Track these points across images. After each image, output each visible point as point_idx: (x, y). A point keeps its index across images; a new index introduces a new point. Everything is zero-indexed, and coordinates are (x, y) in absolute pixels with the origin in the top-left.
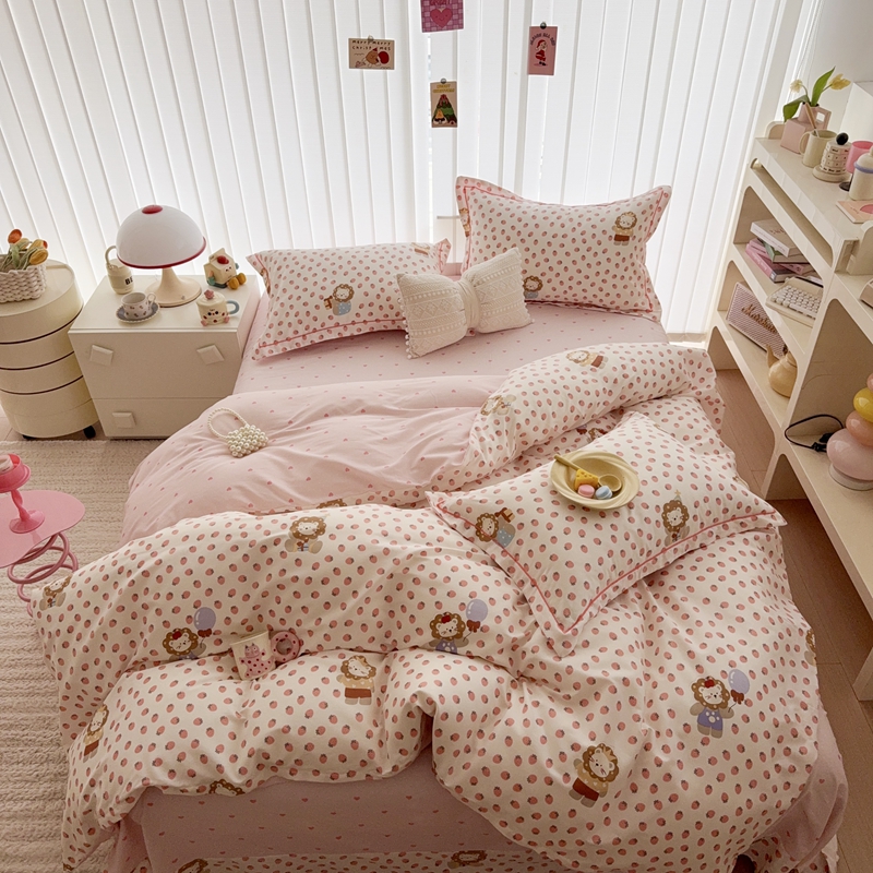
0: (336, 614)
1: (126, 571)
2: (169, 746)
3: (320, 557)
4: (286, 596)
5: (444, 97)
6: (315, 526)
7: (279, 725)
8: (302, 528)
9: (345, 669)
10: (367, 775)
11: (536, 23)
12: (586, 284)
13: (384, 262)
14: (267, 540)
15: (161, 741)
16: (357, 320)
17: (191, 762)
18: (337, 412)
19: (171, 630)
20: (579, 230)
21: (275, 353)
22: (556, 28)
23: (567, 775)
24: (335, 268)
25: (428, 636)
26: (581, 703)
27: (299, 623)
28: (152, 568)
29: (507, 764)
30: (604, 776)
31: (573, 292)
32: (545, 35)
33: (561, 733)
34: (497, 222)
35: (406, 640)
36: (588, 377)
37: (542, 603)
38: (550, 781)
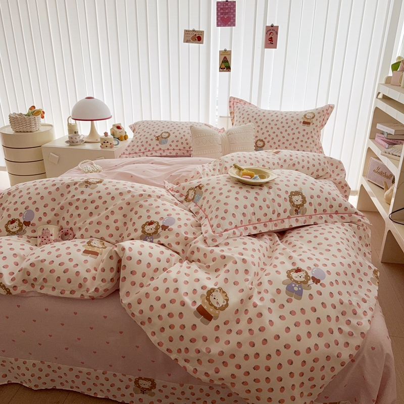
3: (94, 191)
4: (72, 209)
5: (225, 57)
6: (98, 180)
8: (90, 180)
9: (89, 242)
11: (269, 24)
12: (287, 144)
14: (71, 183)
16: (170, 148)
19: (11, 219)
20: (285, 118)
22: (278, 26)
23: (195, 302)
24: (164, 126)
26: (215, 270)
27: (75, 224)
28: (13, 191)
29: (161, 292)
30: (218, 306)
32: (273, 30)
33: (198, 280)
34: (245, 115)
35: (129, 235)
36: (270, 157)
37: (207, 223)
38: (183, 304)
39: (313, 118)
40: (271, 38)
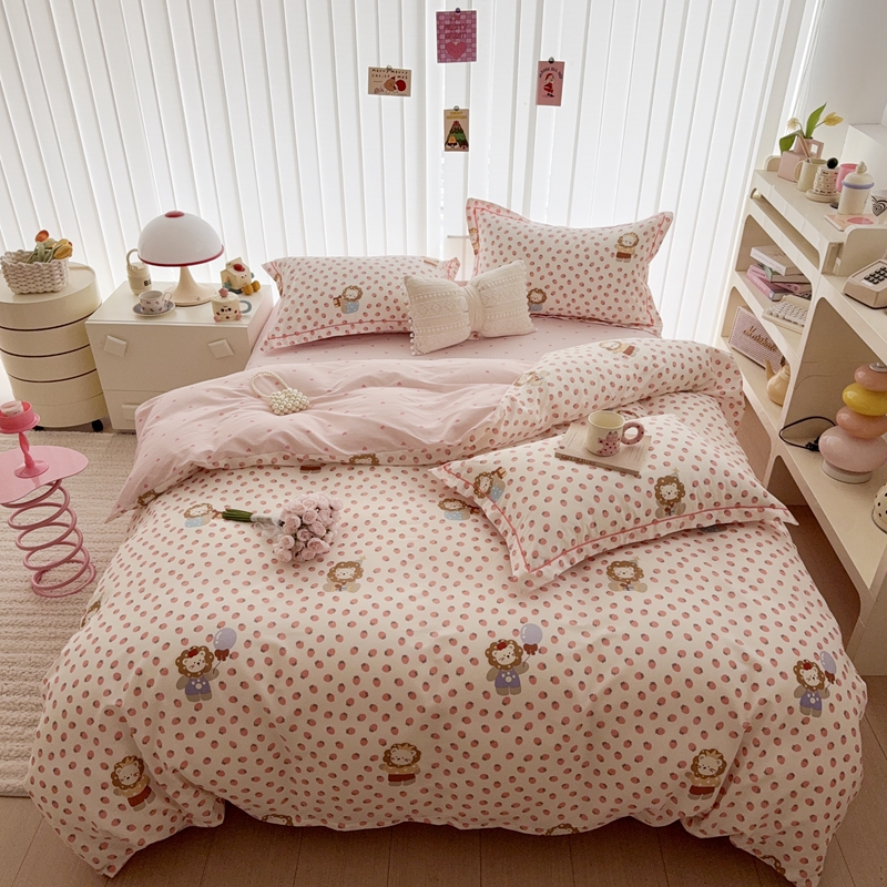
5: (456, 123)
11: (545, 58)
12: (589, 297)
13: (393, 269)
16: (364, 319)
20: (583, 247)
21: (283, 346)
22: (563, 63)
24: (346, 272)
31: (576, 305)
32: (552, 69)
34: (504, 239)
39: (635, 244)
40: (550, 85)
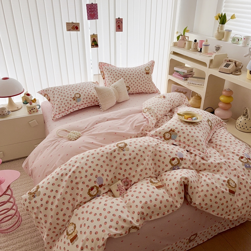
0: (141, 167)
1: (64, 174)
2: (112, 220)
3: (130, 152)
4: (124, 167)
5: (94, 39)
6: (123, 144)
7: (143, 202)
8: (119, 145)
9: (151, 182)
10: (173, 210)
12: (141, 87)
13: (86, 86)
14: (111, 151)
15: (108, 220)
16: (83, 103)
17: (121, 223)
18: (100, 122)
19: (90, 188)
20: (137, 72)
21: (60, 117)
22: (122, 19)
23: (226, 189)
24: (72, 89)
25: (170, 166)
26: (218, 171)
27: (129, 174)
28: (76, 170)
29: (211, 191)
30: (234, 186)
31: (138, 89)
32: (119, 21)
33: (219, 179)
34: (114, 73)
35: (163, 170)
36: (164, 100)
37: (194, 149)
38: (223, 192)
